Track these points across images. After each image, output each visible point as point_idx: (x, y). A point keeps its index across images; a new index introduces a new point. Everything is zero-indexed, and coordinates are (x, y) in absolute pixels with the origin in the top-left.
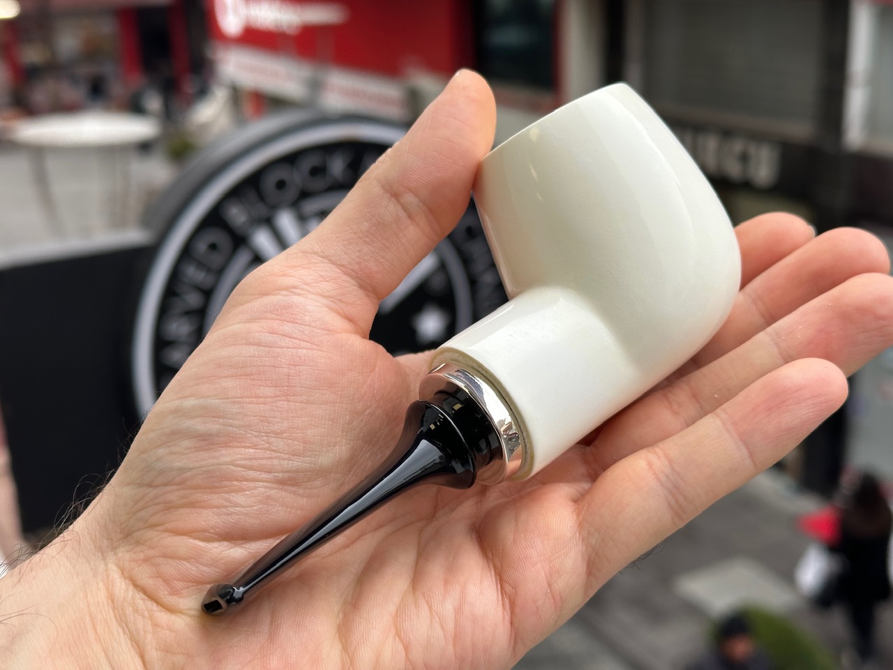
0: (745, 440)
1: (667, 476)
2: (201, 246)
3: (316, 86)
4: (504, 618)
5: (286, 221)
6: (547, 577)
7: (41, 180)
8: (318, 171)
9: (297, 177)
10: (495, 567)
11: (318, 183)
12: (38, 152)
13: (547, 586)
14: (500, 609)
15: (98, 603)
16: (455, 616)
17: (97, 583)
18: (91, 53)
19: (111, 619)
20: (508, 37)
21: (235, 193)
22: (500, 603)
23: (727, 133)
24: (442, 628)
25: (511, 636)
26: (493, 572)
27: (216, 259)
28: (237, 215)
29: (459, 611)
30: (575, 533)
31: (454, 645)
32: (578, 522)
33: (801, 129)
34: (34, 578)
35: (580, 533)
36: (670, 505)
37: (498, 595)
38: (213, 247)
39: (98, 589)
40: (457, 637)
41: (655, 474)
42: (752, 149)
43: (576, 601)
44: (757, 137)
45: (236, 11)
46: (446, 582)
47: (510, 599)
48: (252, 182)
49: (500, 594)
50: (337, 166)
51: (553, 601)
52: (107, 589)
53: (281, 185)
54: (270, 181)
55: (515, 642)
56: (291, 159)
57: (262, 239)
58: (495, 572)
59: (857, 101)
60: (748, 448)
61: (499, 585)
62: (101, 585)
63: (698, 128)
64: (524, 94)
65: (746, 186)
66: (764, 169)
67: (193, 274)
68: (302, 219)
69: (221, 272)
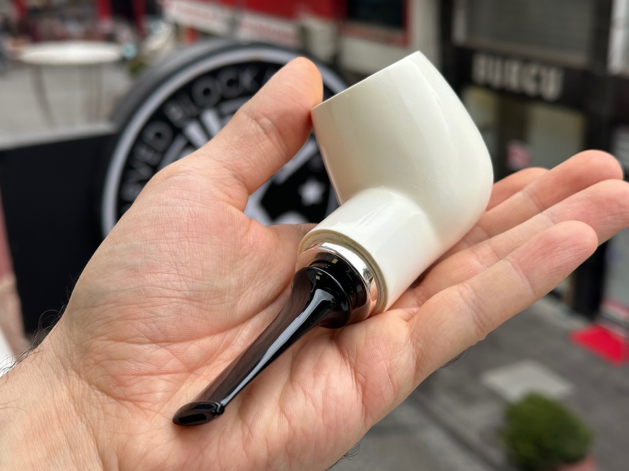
0: (527, 274)
1: (473, 301)
2: (150, 135)
3: (234, 24)
4: (358, 399)
5: (210, 118)
6: (388, 370)
7: (40, 89)
8: (233, 83)
9: (218, 87)
10: (350, 363)
11: (233, 91)
12: (38, 69)
13: (388, 376)
14: (354, 392)
15: (62, 400)
16: (323, 397)
17: (62, 386)
19: (71, 412)
21: (174, 97)
22: (355, 387)
23: (526, 61)
24: (314, 405)
25: (363, 411)
26: (349, 367)
27: (161, 144)
28: (176, 113)
29: (325, 393)
30: (408, 341)
31: (323, 418)
32: (410, 333)
34: (16, 380)
35: (411, 340)
36: (475, 321)
37: (353, 381)
38: (159, 135)
39: (62, 390)
40: (324, 412)
41: (464, 299)
42: (544, 72)
43: (408, 388)
44: (547, 64)
46: (315, 375)
47: (362, 386)
48: (187, 90)
49: (354, 381)
50: (247, 79)
51: (392, 387)
52: (69, 390)
53: (207, 92)
54: (199, 89)
55: (366, 415)
56: (214, 74)
57: (193, 131)
58: (351, 367)
59: (618, 38)
60: (529, 281)
61: (354, 375)
62: (64, 387)
63: (505, 57)
64: (381, 31)
65: (539, 99)
66: (551, 87)
67: (144, 154)
68: (222, 116)
69: (164, 153)
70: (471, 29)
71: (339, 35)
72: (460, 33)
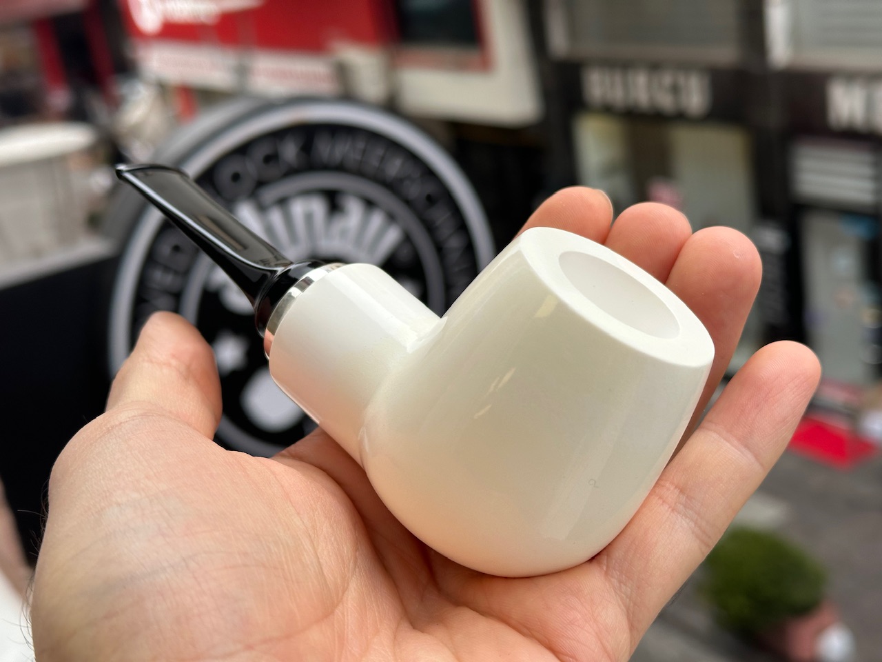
2: (165, 249)
5: (247, 212)
8: (271, 159)
9: (251, 167)
11: (272, 171)
23: (655, 67)
27: (181, 260)
38: (176, 249)
42: (681, 80)
48: (208, 178)
53: (236, 177)
54: (225, 174)
56: (243, 150)
60: (751, 451)
64: (450, 53)
65: (681, 117)
66: (695, 97)
67: (161, 278)
68: (262, 209)
69: (186, 273)
70: (573, 31)
72: (559, 41)
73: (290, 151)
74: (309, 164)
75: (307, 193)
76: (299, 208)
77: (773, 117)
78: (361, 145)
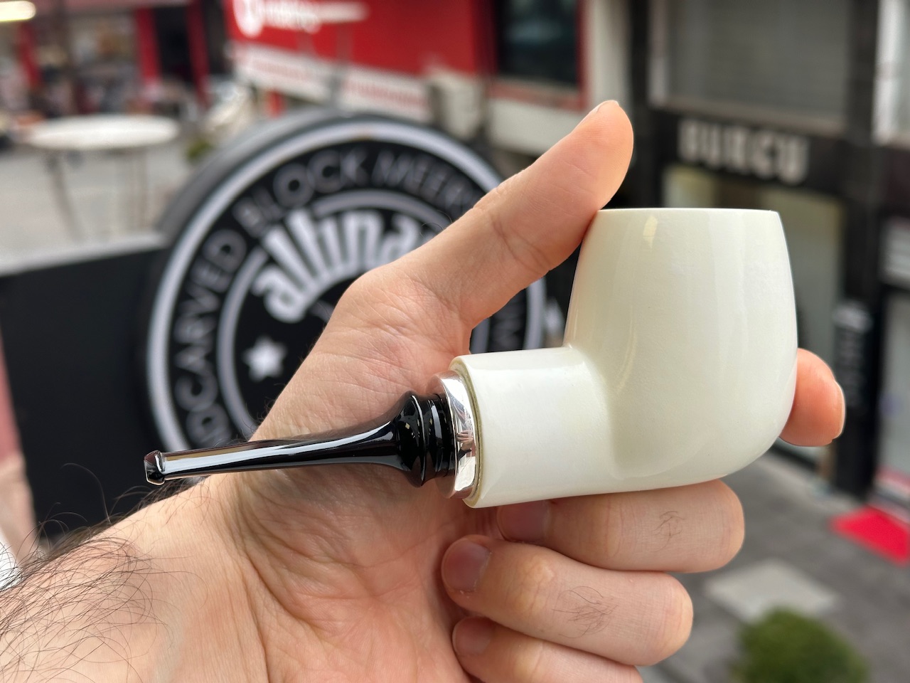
2: (214, 249)
3: (335, 85)
5: (299, 222)
7: (58, 184)
8: (331, 172)
9: (310, 178)
11: (333, 184)
18: (108, 55)
20: (531, 32)
21: (249, 194)
23: (755, 128)
27: (230, 262)
28: (250, 216)
33: (830, 123)
38: (226, 249)
42: (781, 144)
44: (785, 131)
45: (253, 9)
48: (265, 183)
53: (294, 186)
54: (283, 182)
56: (304, 159)
57: (276, 241)
59: (887, 93)
63: (725, 123)
64: (547, 90)
65: (775, 181)
66: (793, 165)
67: (206, 276)
68: (316, 220)
69: (234, 274)
70: (674, 84)
71: (486, 97)
72: (659, 91)
73: (351, 166)
74: (369, 182)
75: (362, 209)
76: (352, 223)
77: (871, 195)
78: (422, 167)
